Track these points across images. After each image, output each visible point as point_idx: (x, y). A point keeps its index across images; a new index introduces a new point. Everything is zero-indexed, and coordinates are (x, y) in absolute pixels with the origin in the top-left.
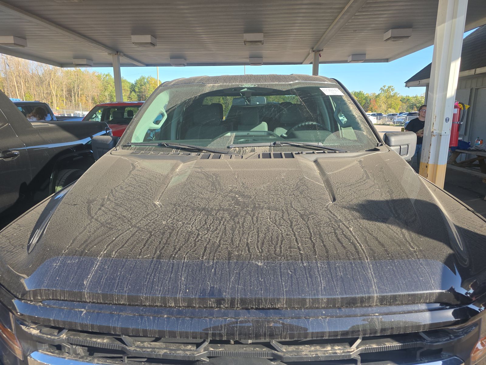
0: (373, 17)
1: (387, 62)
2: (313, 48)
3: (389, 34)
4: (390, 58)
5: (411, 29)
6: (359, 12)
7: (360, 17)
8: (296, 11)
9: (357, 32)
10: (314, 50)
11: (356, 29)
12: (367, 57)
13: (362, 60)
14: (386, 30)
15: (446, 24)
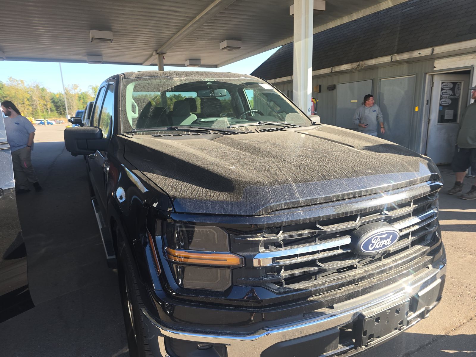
0: (216, 28)
1: (217, 68)
2: (156, 51)
3: (225, 44)
4: (218, 65)
5: (240, 42)
6: (208, 23)
7: (206, 27)
8: (153, 15)
9: (199, 39)
10: (158, 52)
11: (199, 37)
12: (202, 62)
13: (198, 65)
14: (222, 40)
15: (302, 41)
